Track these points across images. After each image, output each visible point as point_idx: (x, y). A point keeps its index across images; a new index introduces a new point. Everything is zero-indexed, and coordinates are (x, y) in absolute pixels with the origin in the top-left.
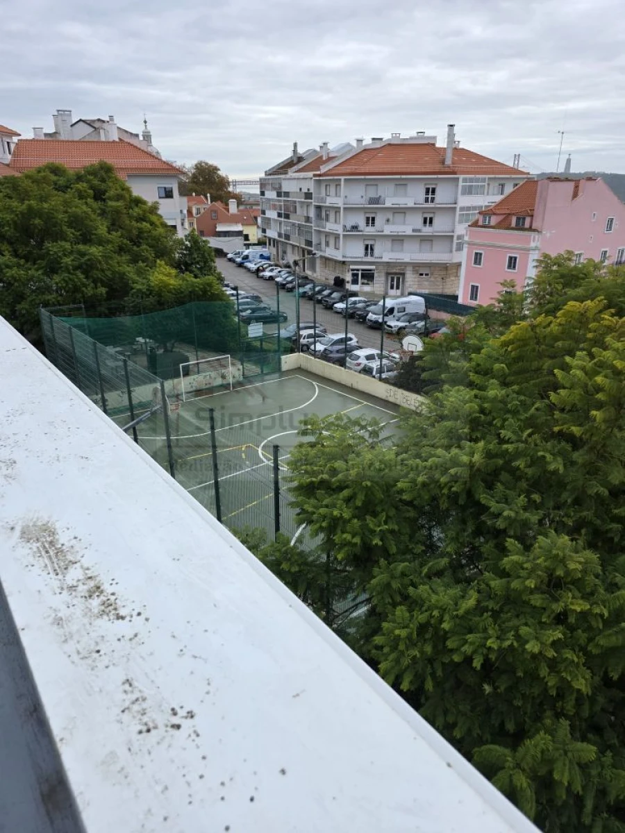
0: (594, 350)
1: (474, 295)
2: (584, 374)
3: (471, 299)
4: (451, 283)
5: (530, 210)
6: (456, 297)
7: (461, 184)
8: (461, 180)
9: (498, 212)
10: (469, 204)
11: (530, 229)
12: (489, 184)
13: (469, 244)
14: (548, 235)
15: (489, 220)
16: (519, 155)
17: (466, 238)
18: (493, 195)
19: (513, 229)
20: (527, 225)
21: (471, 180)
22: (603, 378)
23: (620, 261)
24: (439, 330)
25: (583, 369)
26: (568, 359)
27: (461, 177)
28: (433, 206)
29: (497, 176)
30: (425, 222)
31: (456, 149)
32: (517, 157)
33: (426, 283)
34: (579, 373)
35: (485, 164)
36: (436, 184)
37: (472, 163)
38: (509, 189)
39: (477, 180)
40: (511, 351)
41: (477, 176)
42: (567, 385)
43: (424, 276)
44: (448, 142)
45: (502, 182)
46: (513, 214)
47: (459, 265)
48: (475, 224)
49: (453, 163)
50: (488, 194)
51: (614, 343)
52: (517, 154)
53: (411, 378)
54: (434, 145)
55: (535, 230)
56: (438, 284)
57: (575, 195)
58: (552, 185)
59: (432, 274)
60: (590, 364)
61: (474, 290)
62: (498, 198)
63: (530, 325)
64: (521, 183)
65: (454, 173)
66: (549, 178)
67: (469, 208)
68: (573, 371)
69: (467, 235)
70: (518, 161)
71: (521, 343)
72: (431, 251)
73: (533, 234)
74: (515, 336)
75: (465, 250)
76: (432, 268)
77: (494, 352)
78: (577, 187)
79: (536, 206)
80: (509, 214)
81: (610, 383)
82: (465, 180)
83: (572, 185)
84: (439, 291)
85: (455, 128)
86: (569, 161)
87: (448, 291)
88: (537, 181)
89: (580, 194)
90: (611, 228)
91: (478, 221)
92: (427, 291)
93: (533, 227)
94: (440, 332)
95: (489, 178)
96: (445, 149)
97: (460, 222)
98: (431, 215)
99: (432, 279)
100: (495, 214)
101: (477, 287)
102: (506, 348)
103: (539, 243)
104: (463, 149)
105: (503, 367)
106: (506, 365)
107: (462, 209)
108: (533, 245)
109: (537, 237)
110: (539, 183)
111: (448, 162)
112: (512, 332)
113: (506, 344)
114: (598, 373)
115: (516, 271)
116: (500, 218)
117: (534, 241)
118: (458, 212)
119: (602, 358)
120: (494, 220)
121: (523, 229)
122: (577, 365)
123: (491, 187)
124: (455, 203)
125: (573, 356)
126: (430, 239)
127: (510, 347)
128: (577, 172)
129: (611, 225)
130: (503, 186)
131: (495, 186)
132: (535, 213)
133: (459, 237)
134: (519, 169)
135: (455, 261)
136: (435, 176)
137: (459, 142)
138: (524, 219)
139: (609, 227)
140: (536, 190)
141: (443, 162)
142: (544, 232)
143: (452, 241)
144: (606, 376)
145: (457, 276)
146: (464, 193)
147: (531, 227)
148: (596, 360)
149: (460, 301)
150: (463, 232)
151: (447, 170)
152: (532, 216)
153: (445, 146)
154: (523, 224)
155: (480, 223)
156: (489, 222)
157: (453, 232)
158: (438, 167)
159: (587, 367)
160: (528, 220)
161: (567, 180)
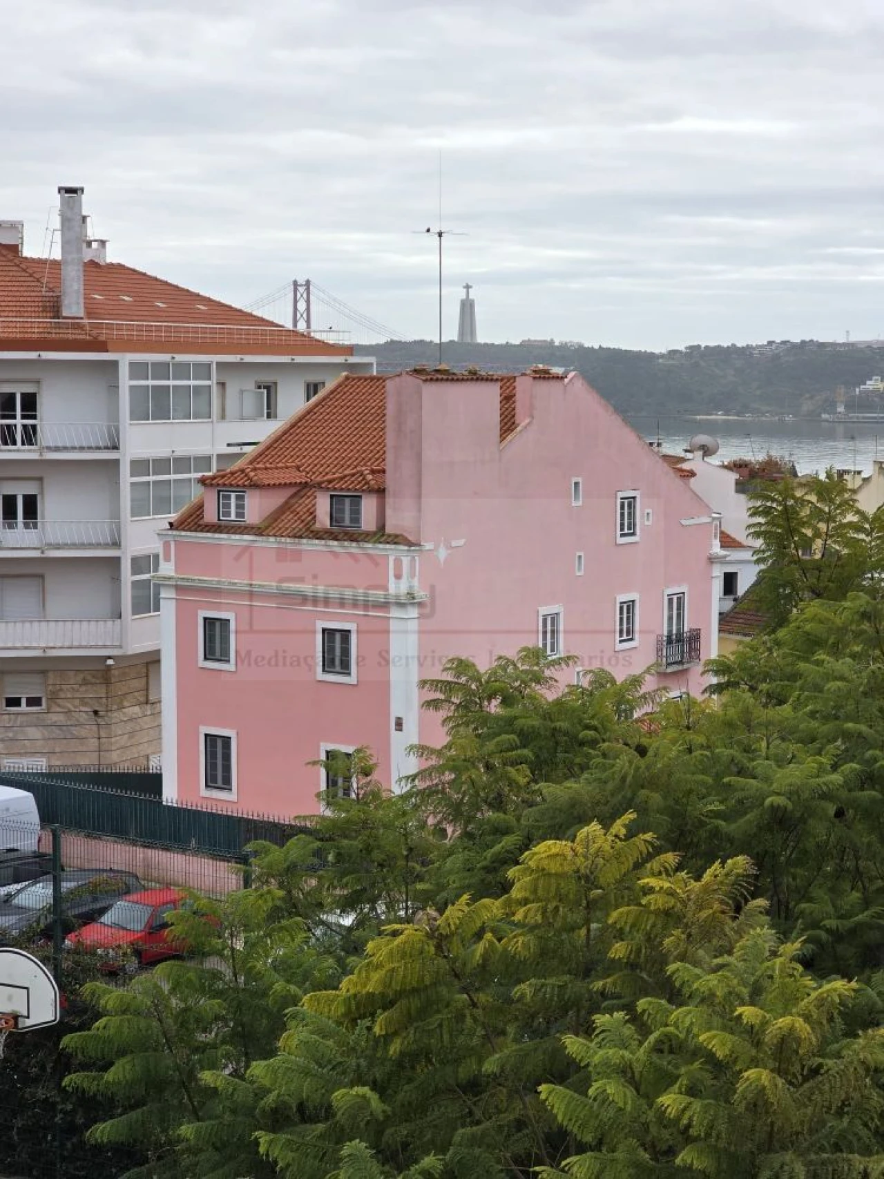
0: (642, 1004)
1: (218, 774)
2: (630, 1092)
3: (211, 782)
4: (129, 727)
5: (373, 472)
6: (153, 782)
7: (125, 381)
8: (124, 371)
9: (265, 478)
10: (163, 452)
11: (381, 534)
12: (222, 385)
13: (179, 589)
14: (442, 553)
15: (240, 507)
16: (308, 283)
17: (167, 569)
18: (242, 418)
19: (318, 535)
20: (368, 521)
21: (161, 370)
22: (686, 1099)
23: (679, 634)
24: (103, 911)
25: (625, 1072)
26: (573, 1044)
27: (125, 359)
28: (35, 456)
29: (249, 358)
30: (10, 513)
31: (93, 264)
32: (301, 289)
33: (33, 733)
34: (614, 1089)
35: (204, 318)
36: (38, 382)
37: (157, 315)
38: (292, 403)
39: (182, 370)
40: (388, 1038)
41: (180, 358)
42: (588, 1138)
43: (24, 707)
44: (65, 244)
45: (267, 378)
46: (319, 486)
47: (152, 661)
48: (193, 521)
49: (89, 314)
50: (223, 417)
51: (698, 977)
52: (301, 281)
53: (19, 1122)
54: (14, 249)
55: (396, 539)
56: (83, 732)
57: (508, 424)
58: (432, 392)
59: (53, 698)
60: (641, 1053)
61: (217, 749)
62: (264, 431)
63: (429, 936)
64: (330, 385)
65: (102, 347)
66: (417, 371)
67: (162, 465)
68: (595, 1085)
69: (167, 559)
70: (308, 302)
71: (415, 1003)
72: (42, 616)
73: (392, 553)
74: (386, 984)
75: (168, 608)
76: (52, 678)
77: (330, 1043)
78: (508, 399)
79: (390, 457)
80: (305, 485)
81: (705, 1109)
82: (138, 370)
83: (492, 394)
84: (86, 761)
85: (85, 198)
86: (467, 308)
87: (120, 760)
88: (380, 380)
89: (522, 421)
90: (632, 525)
91: (199, 508)
92: (39, 765)
93: (389, 530)
94: (107, 918)
95: (220, 365)
96: (55, 264)
97: (139, 509)
98: (30, 489)
99: (54, 718)
100: (255, 486)
101: (226, 740)
102: (366, 1022)
103: (416, 582)
104: (121, 267)
105: (364, 1097)
106: (375, 1086)
107: (140, 466)
108: (396, 588)
109: (406, 561)
110: (389, 384)
111: (73, 307)
112: (379, 966)
113: (362, 1009)
114: (665, 1080)
115: (352, 679)
116: (274, 501)
117: (398, 576)
118: (126, 478)
119: (671, 1029)
120: (256, 507)
121: (355, 537)
122: (606, 1063)
123: (232, 390)
124: (116, 448)
125: (587, 1030)
126: (38, 571)
127: (382, 1017)
128: (499, 340)
129: (632, 515)
130: (270, 389)
131: (242, 391)
132: (390, 481)
133: (140, 564)
134: (318, 336)
135: (137, 646)
136: (32, 355)
137: (103, 243)
138: (356, 500)
139: (629, 528)
140: (383, 407)
141: (55, 308)
142: (428, 546)
143: (116, 579)
144: (692, 1091)
145: (149, 701)
146: (139, 414)
147: (382, 527)
148: (652, 1038)
149: (170, 794)
150: (156, 546)
151: (70, 335)
152: (381, 492)
153: (57, 255)
154: (356, 518)
155: (210, 516)
156: (240, 514)
157: (116, 544)
158: (37, 325)
159: (637, 1068)
160: (368, 506)
161: (474, 377)
